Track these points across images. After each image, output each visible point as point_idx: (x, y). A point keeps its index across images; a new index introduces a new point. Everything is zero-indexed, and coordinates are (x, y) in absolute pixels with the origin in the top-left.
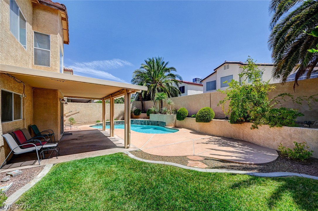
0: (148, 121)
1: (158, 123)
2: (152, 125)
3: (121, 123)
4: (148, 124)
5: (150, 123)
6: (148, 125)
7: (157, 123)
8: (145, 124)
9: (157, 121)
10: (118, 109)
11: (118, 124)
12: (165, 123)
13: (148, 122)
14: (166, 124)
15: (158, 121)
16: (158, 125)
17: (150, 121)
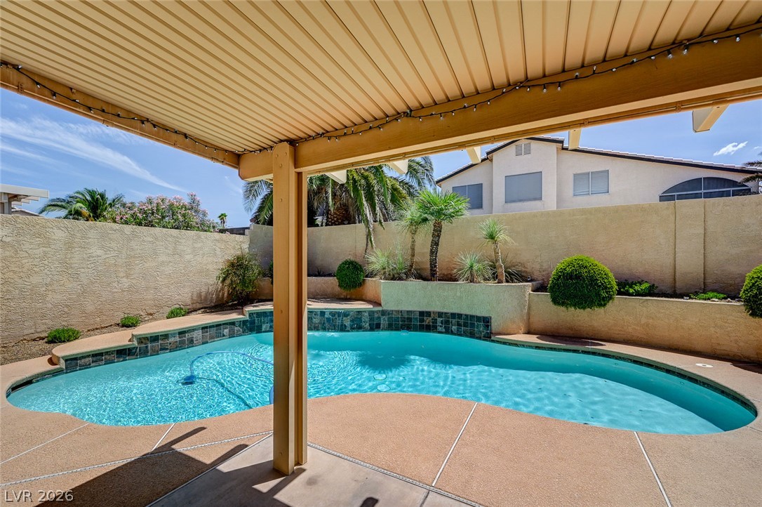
0: (371, 313)
1: (428, 321)
2: (391, 327)
3: (226, 331)
4: (375, 327)
5: (384, 321)
6: (372, 329)
7: (422, 321)
8: (360, 328)
9: (422, 313)
10: (188, 257)
11: (212, 338)
12: (487, 321)
13: (371, 319)
14: (495, 326)
15: (428, 314)
16: (428, 328)
17: (384, 313)
